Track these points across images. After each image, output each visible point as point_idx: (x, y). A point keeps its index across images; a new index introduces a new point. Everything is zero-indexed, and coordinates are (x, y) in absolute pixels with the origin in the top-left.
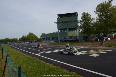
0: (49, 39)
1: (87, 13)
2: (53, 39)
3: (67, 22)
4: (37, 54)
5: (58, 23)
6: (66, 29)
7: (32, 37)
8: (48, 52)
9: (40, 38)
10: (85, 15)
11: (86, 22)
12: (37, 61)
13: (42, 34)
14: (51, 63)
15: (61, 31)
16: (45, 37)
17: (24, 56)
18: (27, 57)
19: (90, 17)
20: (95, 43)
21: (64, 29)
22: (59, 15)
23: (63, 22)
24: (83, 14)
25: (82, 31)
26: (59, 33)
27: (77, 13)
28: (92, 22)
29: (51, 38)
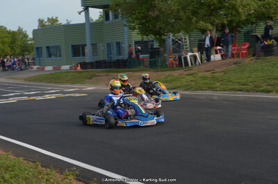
15: (106, 16)
29: (66, 51)
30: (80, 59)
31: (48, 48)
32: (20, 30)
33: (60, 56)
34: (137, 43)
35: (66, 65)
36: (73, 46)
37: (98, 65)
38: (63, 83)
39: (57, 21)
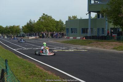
29: (79, 30)
30: (85, 35)
31: (72, 29)
32: (60, 21)
33: (77, 33)
34: (111, 29)
35: (79, 37)
36: (82, 29)
37: (93, 38)
38: (77, 45)
39: (76, 17)
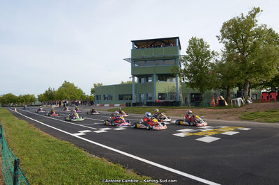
0: (110, 98)
1: (201, 40)
2: (121, 98)
3: (154, 59)
4: (75, 135)
5: (134, 60)
6: (151, 75)
7: (71, 94)
8: (103, 130)
9: (90, 95)
10: (195, 44)
11: (197, 60)
12: (70, 151)
13: (95, 85)
14: (101, 156)
15: (140, 81)
16: (102, 94)
17: (44, 137)
18: (49, 142)
19: (208, 49)
20: (218, 110)
21: (147, 76)
22: (135, 43)
23: (145, 60)
24: (190, 42)
25: (187, 81)
26: (136, 85)
27: (178, 38)
28: (212, 61)
29: (116, 97)
31: (104, 95)
34: (160, 94)
36: (119, 95)
